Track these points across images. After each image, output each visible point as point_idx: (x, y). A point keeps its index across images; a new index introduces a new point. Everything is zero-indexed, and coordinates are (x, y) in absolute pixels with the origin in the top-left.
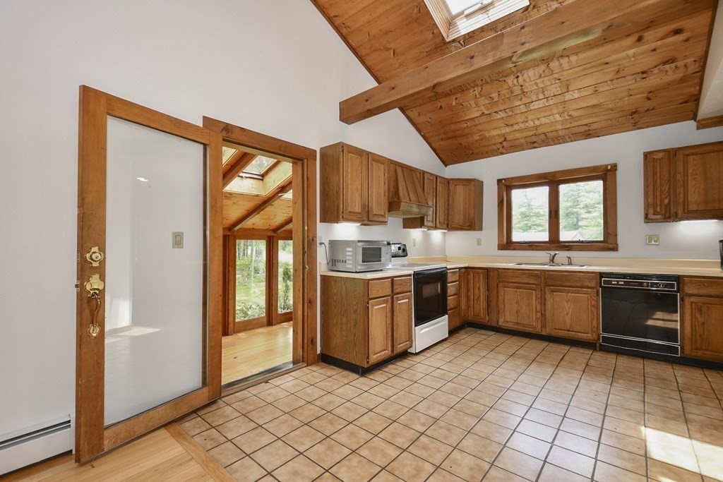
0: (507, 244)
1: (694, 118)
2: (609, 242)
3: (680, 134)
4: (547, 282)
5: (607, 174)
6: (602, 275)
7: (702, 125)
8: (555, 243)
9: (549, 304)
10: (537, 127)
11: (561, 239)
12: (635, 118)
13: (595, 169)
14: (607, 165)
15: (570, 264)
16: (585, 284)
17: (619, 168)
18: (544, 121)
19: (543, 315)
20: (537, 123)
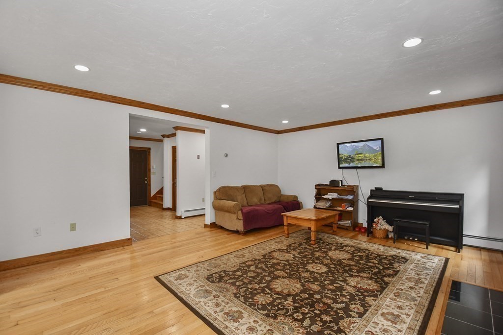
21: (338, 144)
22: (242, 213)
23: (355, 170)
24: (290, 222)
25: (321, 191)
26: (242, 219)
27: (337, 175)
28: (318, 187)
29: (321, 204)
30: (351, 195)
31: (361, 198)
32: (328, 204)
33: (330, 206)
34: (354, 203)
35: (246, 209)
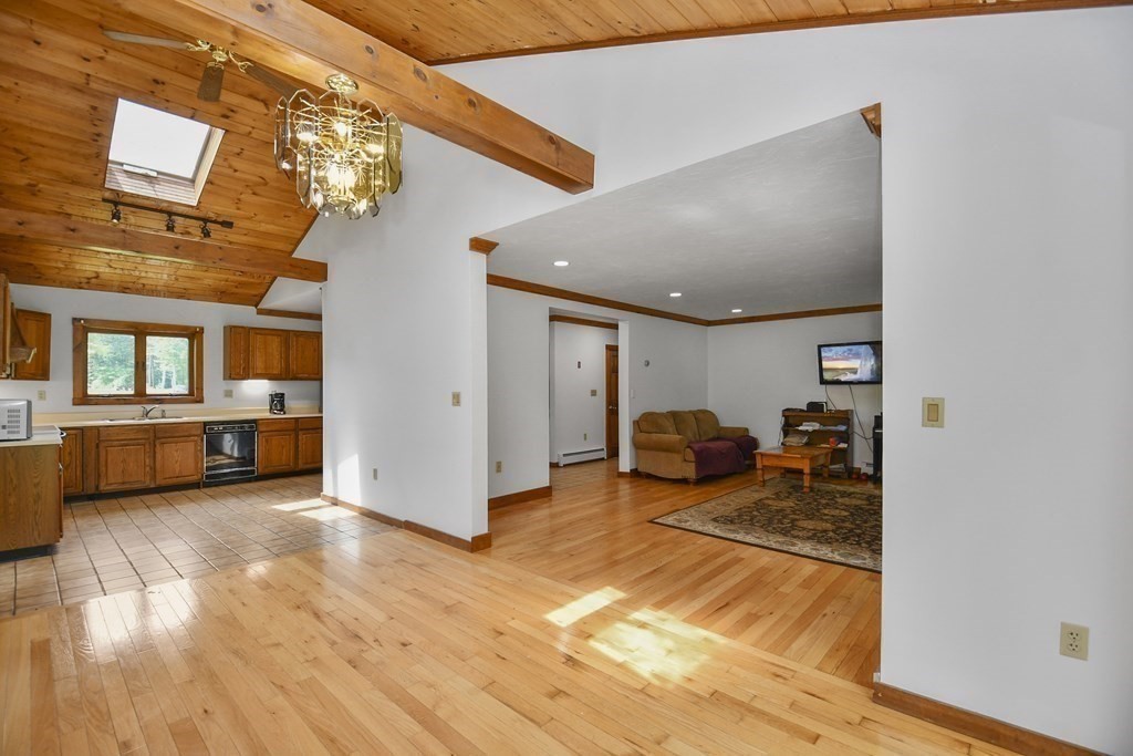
0: (83, 398)
1: (256, 306)
2: (195, 395)
3: (245, 315)
4: (157, 436)
5: (194, 335)
6: (205, 424)
7: (260, 312)
8: (140, 396)
9: (158, 456)
10: (139, 278)
11: (148, 392)
12: (222, 295)
13: (185, 328)
14: (196, 328)
15: (163, 417)
16: (193, 433)
17: (205, 330)
18: (150, 275)
19: (154, 469)
20: (143, 274)
21: (820, 347)
22: (694, 451)
23: (847, 386)
24: (766, 463)
25: (791, 420)
26: (693, 459)
27: (819, 394)
28: (787, 414)
29: (793, 440)
30: (843, 424)
31: (857, 429)
32: (805, 440)
33: (806, 444)
34: (846, 437)
35: (696, 447)
